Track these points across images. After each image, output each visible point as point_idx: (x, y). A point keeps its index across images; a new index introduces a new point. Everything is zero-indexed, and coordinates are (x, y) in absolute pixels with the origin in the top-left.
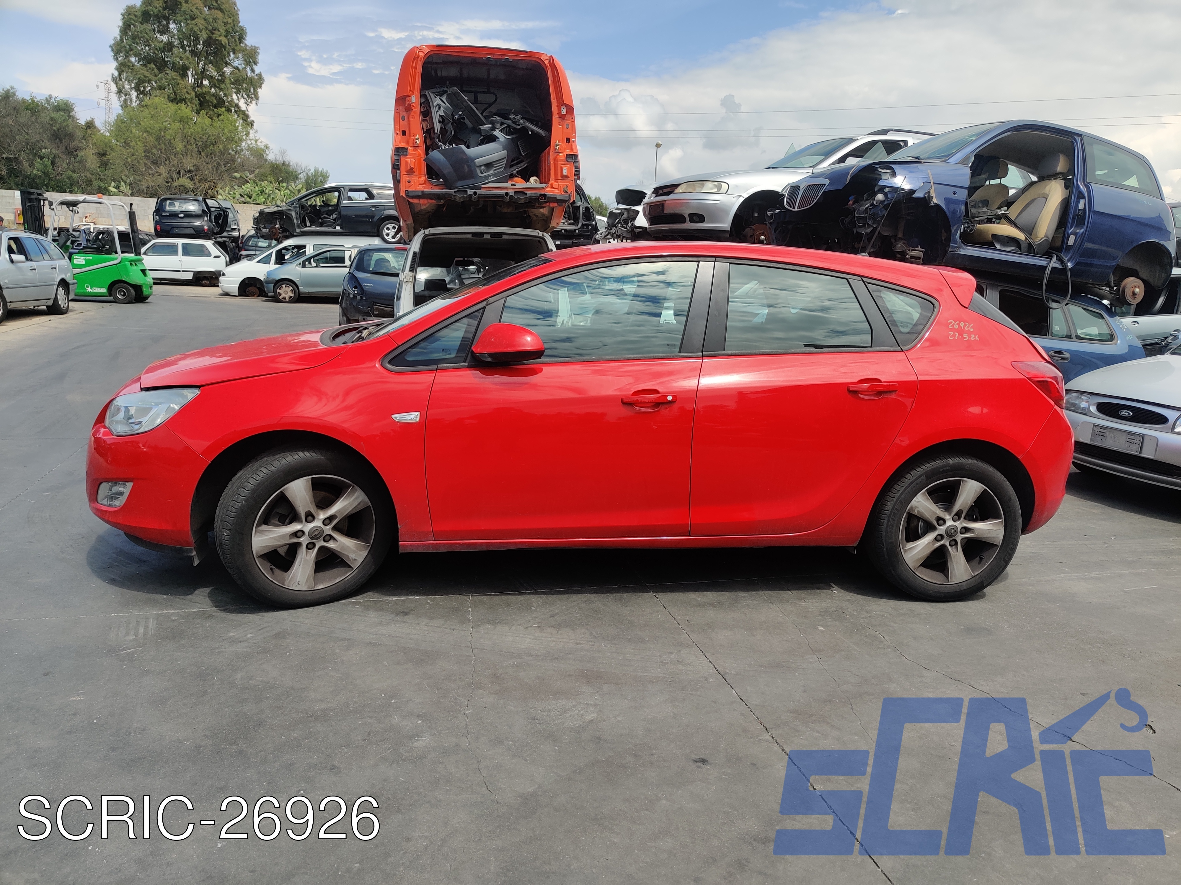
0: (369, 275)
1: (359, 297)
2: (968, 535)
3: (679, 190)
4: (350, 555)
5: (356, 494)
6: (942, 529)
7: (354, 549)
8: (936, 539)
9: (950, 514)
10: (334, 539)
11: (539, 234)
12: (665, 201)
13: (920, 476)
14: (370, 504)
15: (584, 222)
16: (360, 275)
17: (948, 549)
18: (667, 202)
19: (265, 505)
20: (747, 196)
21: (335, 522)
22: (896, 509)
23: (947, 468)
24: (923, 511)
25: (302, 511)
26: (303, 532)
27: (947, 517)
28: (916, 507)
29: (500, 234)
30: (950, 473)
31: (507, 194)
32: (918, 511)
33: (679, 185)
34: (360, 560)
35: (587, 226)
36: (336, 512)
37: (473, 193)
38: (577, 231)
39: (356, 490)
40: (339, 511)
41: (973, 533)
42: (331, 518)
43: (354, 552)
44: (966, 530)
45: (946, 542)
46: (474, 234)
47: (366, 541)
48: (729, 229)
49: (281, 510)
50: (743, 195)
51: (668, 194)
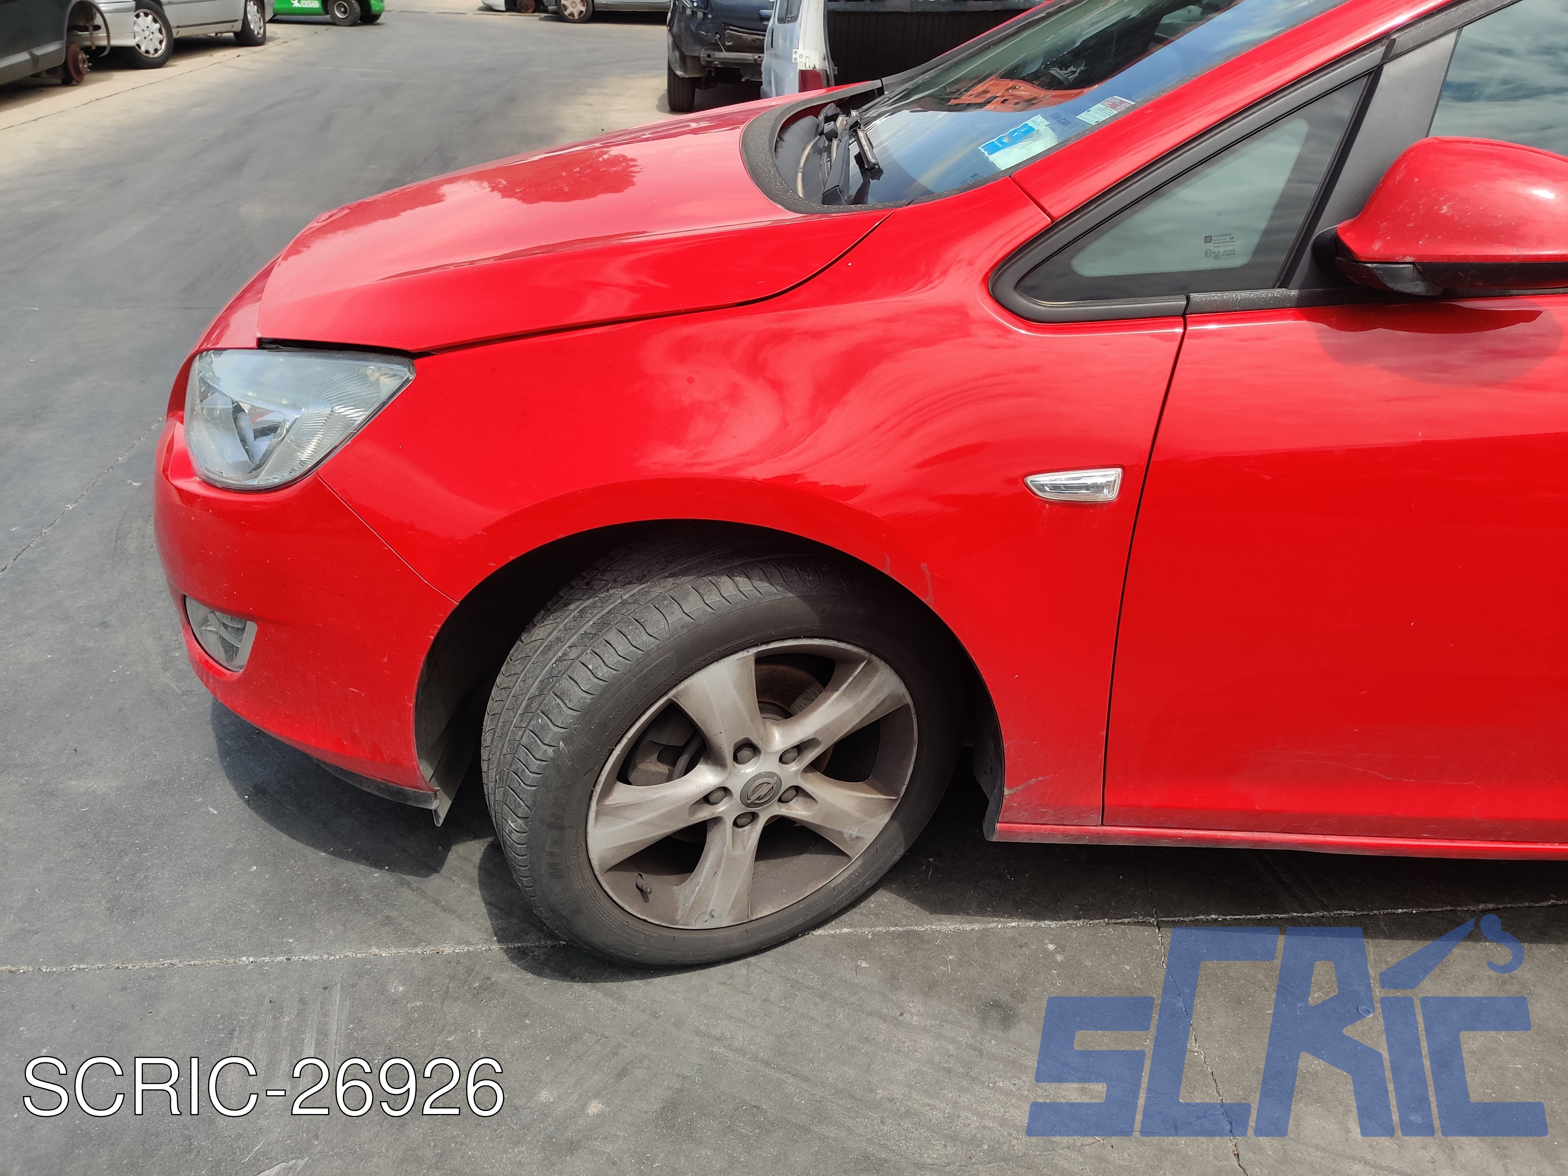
4: (845, 831)
5: (876, 680)
7: (857, 815)
10: (807, 795)
14: (909, 700)
19: (625, 741)
21: (811, 755)
25: (725, 743)
26: (726, 791)
34: (870, 837)
36: (817, 732)
39: (876, 670)
40: (825, 729)
42: (800, 748)
43: (859, 820)
47: (886, 787)
49: (670, 737)
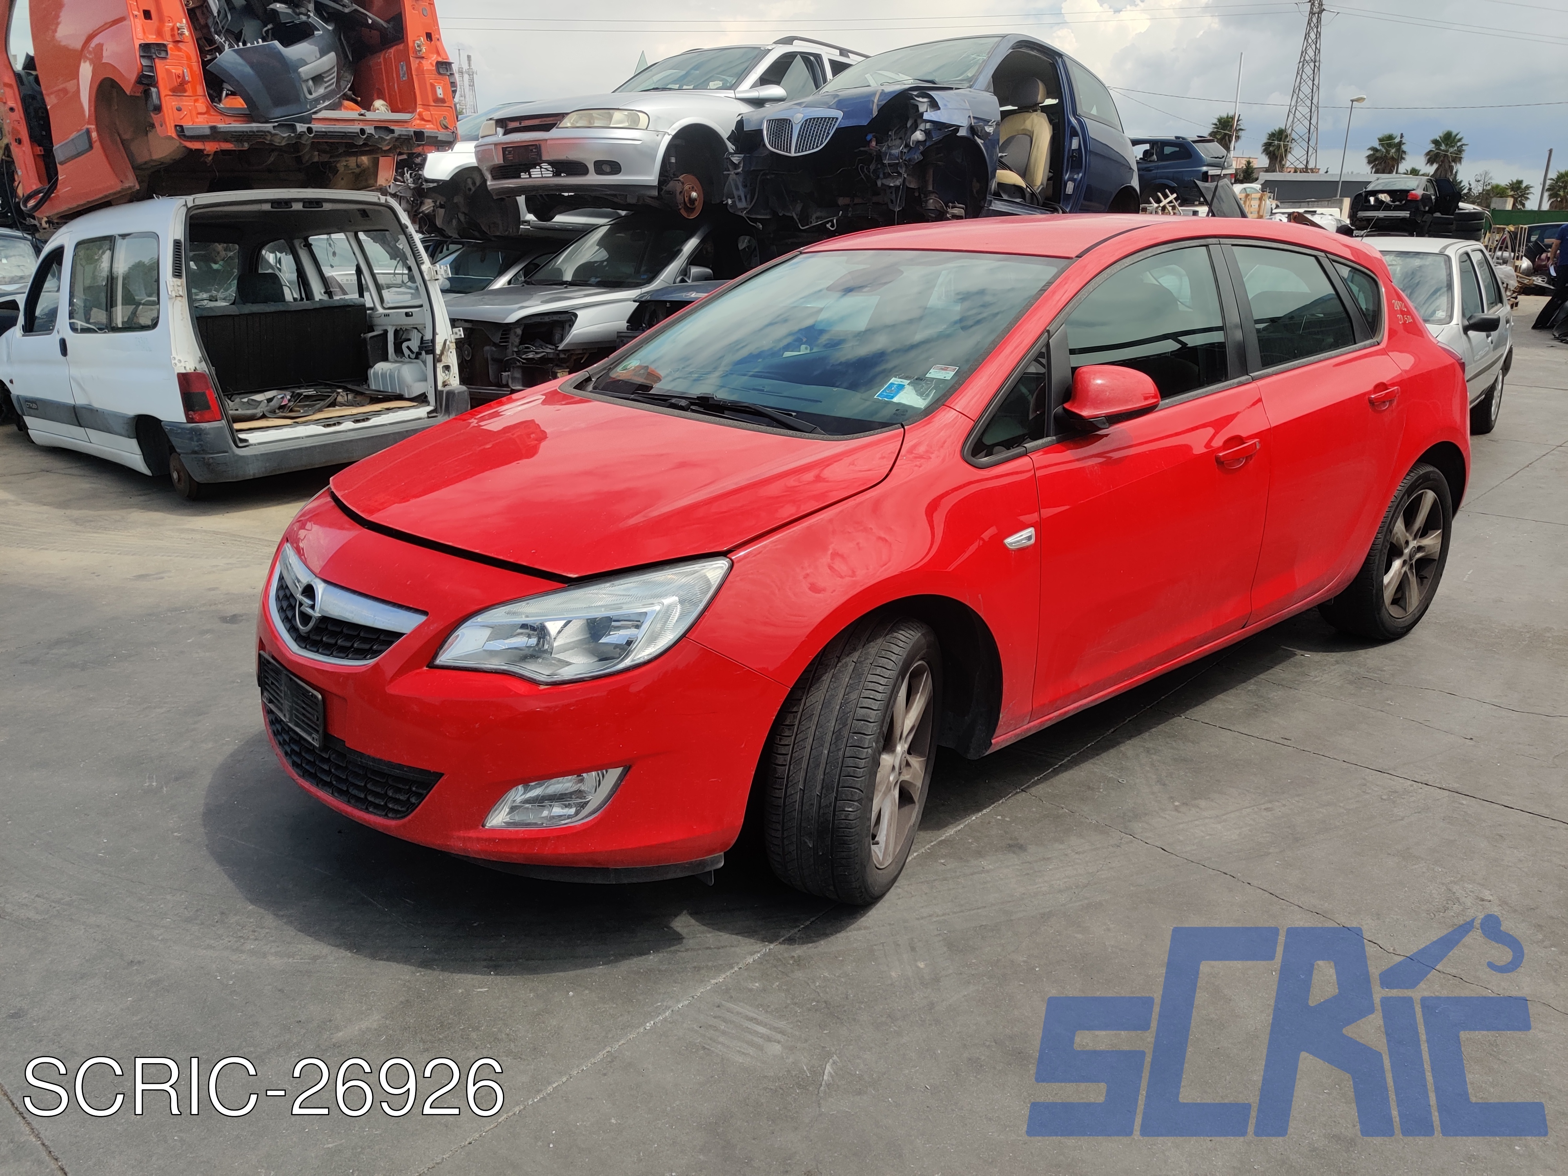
3: (567, 122)
12: (546, 140)
18: (549, 142)
20: (674, 133)
29: (318, 202)
31: (363, 131)
33: (567, 114)
37: (305, 130)
46: (275, 203)
48: (656, 183)
50: (669, 131)
51: (547, 128)
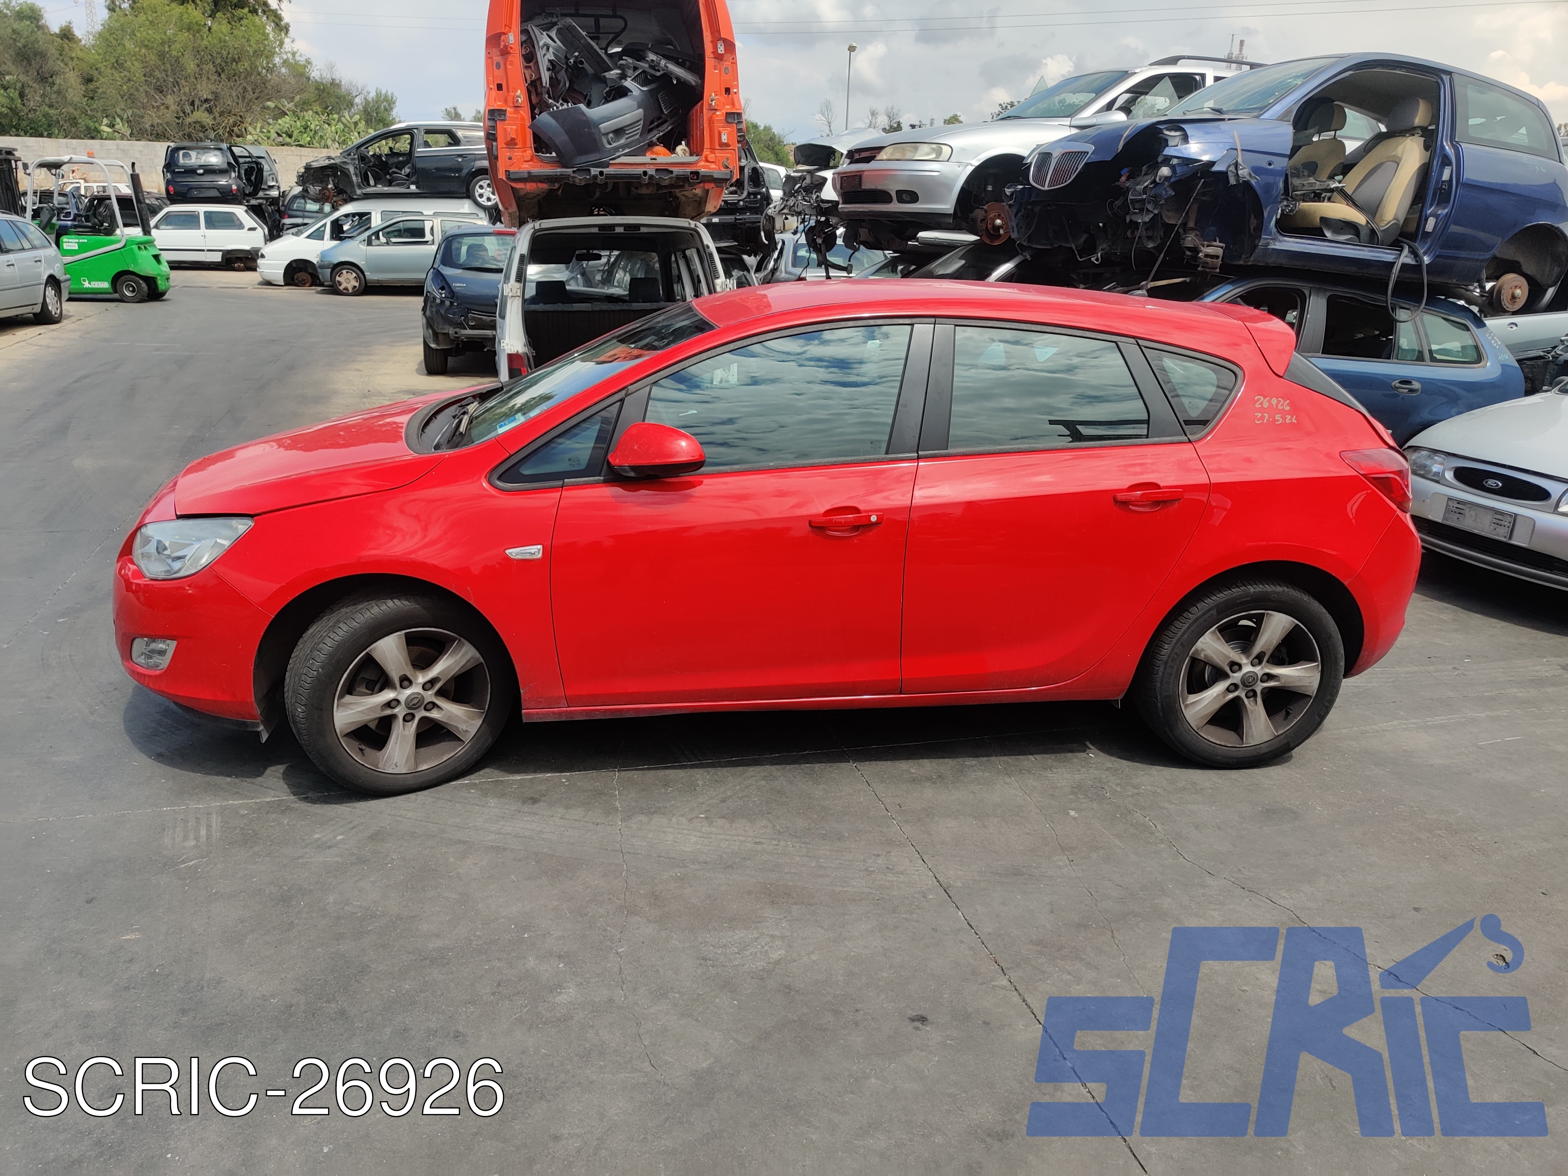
0: (460, 271)
1: (447, 303)
2: (1272, 684)
3: (883, 155)
4: (459, 726)
5: (464, 650)
6: (1236, 677)
7: (464, 718)
8: (1228, 690)
9: (1248, 658)
10: (438, 707)
11: (689, 224)
12: (864, 171)
13: (1209, 610)
14: (482, 660)
15: (751, 190)
16: (448, 271)
17: (1243, 702)
18: (865, 173)
19: (348, 671)
20: (977, 163)
21: (438, 686)
22: (1176, 654)
23: (1246, 599)
24: (1212, 655)
25: (395, 677)
26: (398, 702)
27: (1244, 660)
28: (1202, 650)
29: (637, 226)
30: (1251, 605)
31: (645, 173)
32: (1205, 655)
33: (884, 147)
34: (473, 731)
35: (755, 194)
36: (438, 674)
37: (598, 173)
38: (741, 203)
39: (463, 644)
40: (442, 672)
41: (1278, 681)
42: (432, 682)
43: (465, 722)
44: (1269, 677)
45: (1241, 693)
46: (601, 227)
47: (479, 706)
48: (952, 212)
49: (369, 675)
50: (973, 163)
51: (868, 160)
